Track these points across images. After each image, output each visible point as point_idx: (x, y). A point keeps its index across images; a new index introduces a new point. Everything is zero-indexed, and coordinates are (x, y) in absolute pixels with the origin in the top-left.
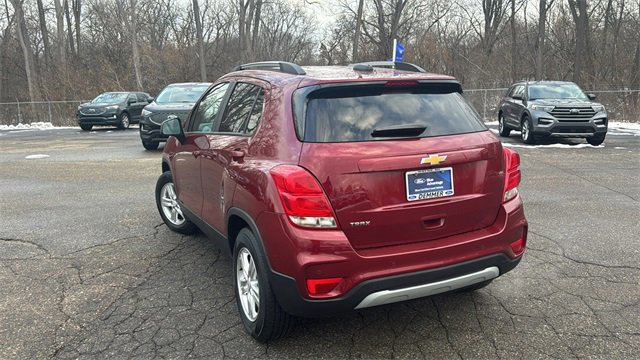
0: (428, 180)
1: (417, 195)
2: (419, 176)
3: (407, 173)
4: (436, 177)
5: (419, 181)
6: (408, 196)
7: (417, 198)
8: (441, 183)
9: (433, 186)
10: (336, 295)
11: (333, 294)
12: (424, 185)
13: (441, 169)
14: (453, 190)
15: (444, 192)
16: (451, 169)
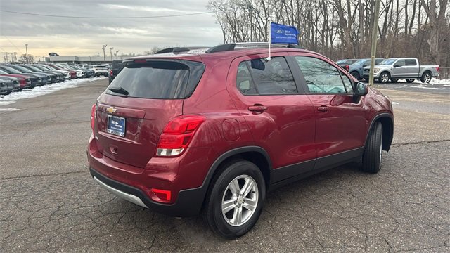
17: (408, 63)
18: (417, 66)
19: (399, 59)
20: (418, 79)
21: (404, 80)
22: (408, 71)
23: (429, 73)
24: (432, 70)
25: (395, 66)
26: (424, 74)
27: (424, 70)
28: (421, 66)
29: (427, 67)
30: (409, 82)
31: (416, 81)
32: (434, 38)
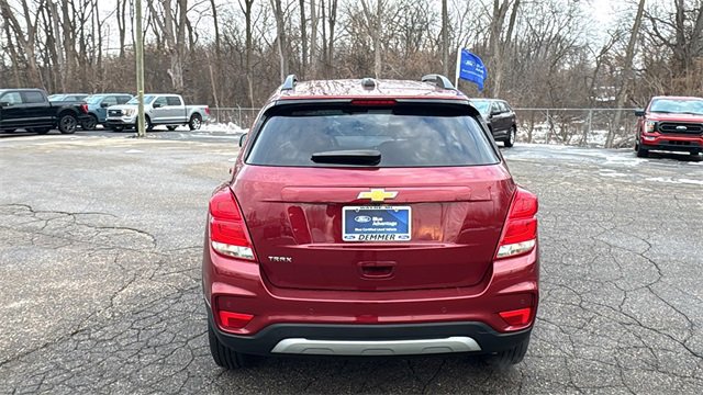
0: (375, 219)
1: (357, 236)
2: (362, 213)
3: (345, 209)
4: (387, 216)
5: (362, 219)
6: (344, 234)
7: (357, 239)
8: (394, 224)
9: (381, 227)
10: (247, 332)
11: (244, 331)
12: (369, 224)
13: (394, 208)
14: (409, 234)
15: (397, 235)
16: (408, 208)
17: (170, 102)
18: (183, 106)
19: (158, 96)
20: (185, 123)
21: (164, 127)
22: (171, 113)
23: (196, 115)
24: (200, 112)
25: (155, 106)
26: (192, 117)
27: (191, 112)
28: (188, 107)
29: (195, 108)
30: (171, 129)
31: (181, 128)
32: (177, 67)
